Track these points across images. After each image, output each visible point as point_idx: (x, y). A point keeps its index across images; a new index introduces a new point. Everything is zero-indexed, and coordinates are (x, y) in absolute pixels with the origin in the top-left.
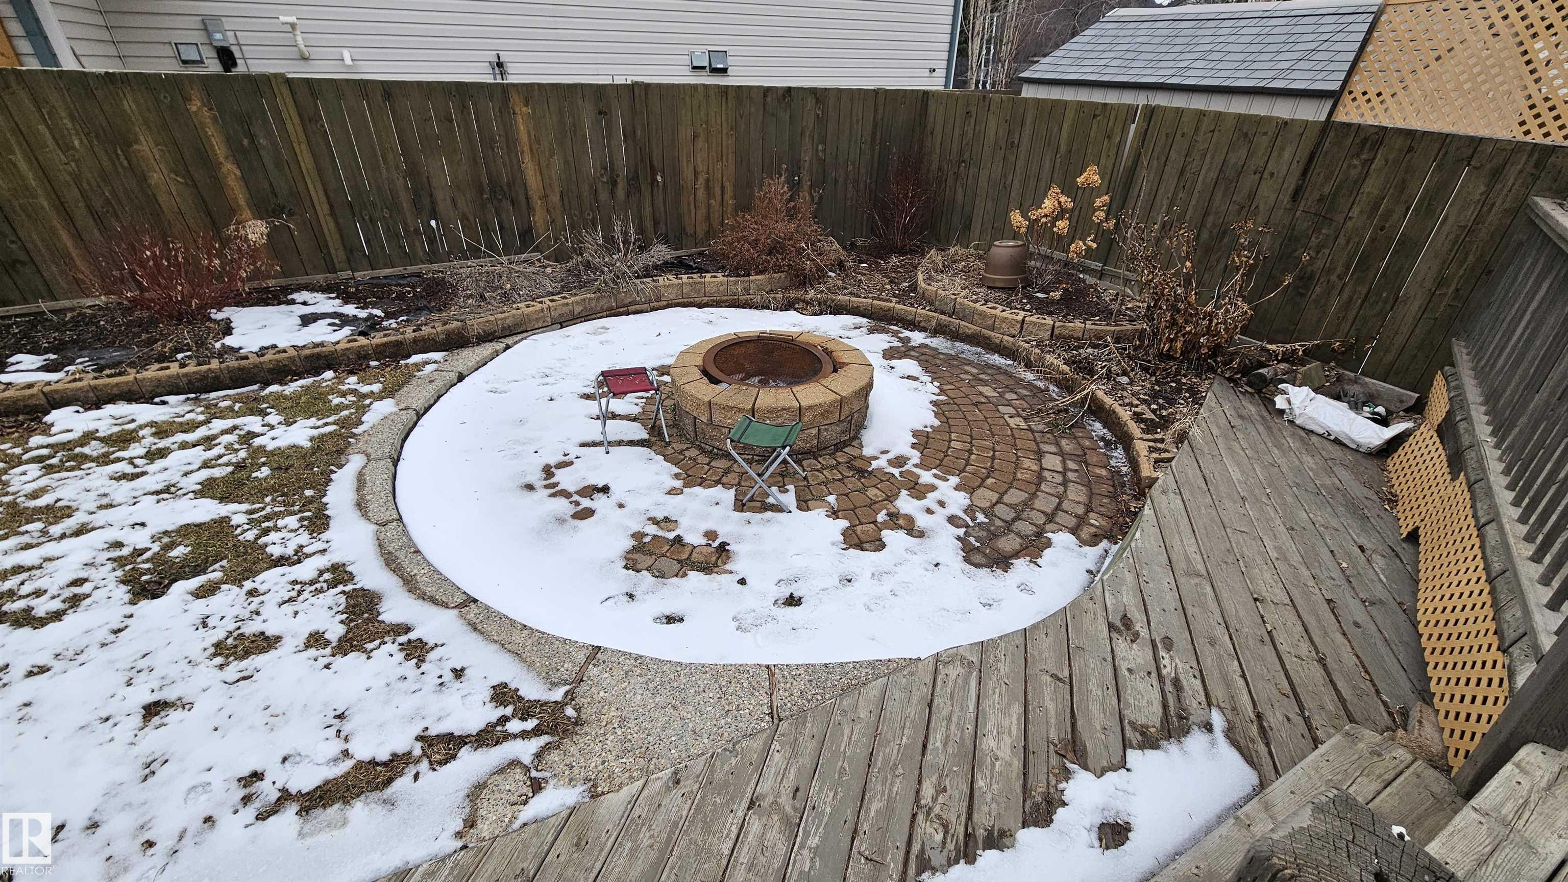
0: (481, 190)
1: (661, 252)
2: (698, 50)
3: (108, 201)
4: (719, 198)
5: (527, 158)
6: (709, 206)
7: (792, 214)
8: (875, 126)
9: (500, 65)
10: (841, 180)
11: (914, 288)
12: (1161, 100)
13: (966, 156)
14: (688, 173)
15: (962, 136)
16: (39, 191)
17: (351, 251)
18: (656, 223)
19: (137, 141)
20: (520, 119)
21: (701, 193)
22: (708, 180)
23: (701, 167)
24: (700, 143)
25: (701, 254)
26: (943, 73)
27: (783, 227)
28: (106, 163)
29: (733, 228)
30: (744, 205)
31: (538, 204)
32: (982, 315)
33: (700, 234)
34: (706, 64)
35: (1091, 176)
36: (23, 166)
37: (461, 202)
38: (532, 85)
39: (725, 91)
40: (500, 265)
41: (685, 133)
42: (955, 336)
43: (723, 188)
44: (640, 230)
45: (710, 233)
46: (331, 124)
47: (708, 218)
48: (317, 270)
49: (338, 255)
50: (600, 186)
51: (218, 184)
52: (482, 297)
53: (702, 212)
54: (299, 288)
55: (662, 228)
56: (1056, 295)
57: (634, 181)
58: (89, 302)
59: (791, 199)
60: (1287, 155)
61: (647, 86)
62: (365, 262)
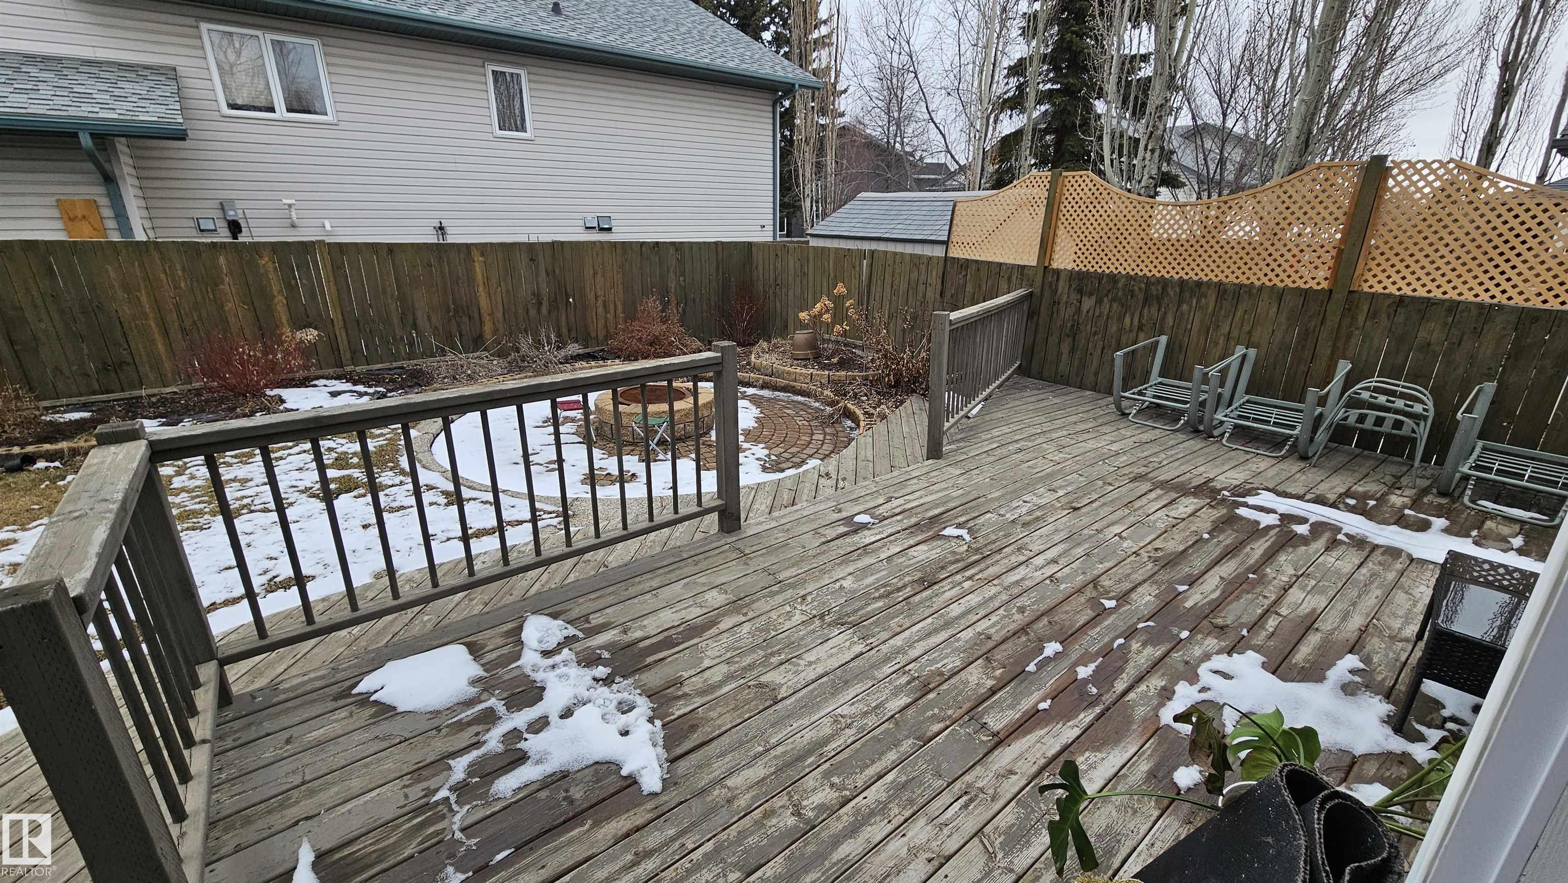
0: (448, 311)
1: (574, 348)
2: (589, 217)
3: (194, 323)
4: (612, 311)
5: (481, 289)
6: (606, 319)
7: (664, 321)
8: (718, 264)
9: (441, 228)
10: (698, 300)
11: (749, 364)
12: (882, 247)
13: (779, 282)
14: (591, 296)
15: (775, 269)
16: (151, 315)
17: (355, 353)
18: (569, 331)
19: (223, 283)
20: (477, 265)
21: (600, 310)
22: (604, 302)
23: (599, 293)
24: (599, 277)
25: (602, 350)
26: (771, 228)
27: (657, 329)
28: (199, 297)
29: (624, 331)
30: (631, 315)
31: (487, 318)
32: (789, 373)
33: (601, 334)
34: (596, 225)
35: (841, 289)
36: (144, 299)
37: (434, 320)
38: (486, 244)
39: (614, 245)
40: (461, 359)
41: (588, 272)
42: (775, 388)
43: (615, 305)
44: (559, 335)
45: (608, 336)
46: (351, 270)
47: (606, 326)
48: (328, 366)
49: (346, 355)
50: (530, 306)
51: (270, 309)
52: (455, 378)
53: (601, 323)
54: (317, 378)
55: (573, 334)
56: (835, 360)
57: (554, 305)
58: (168, 390)
59: (663, 311)
60: (934, 273)
61: (562, 243)
62: (364, 360)
